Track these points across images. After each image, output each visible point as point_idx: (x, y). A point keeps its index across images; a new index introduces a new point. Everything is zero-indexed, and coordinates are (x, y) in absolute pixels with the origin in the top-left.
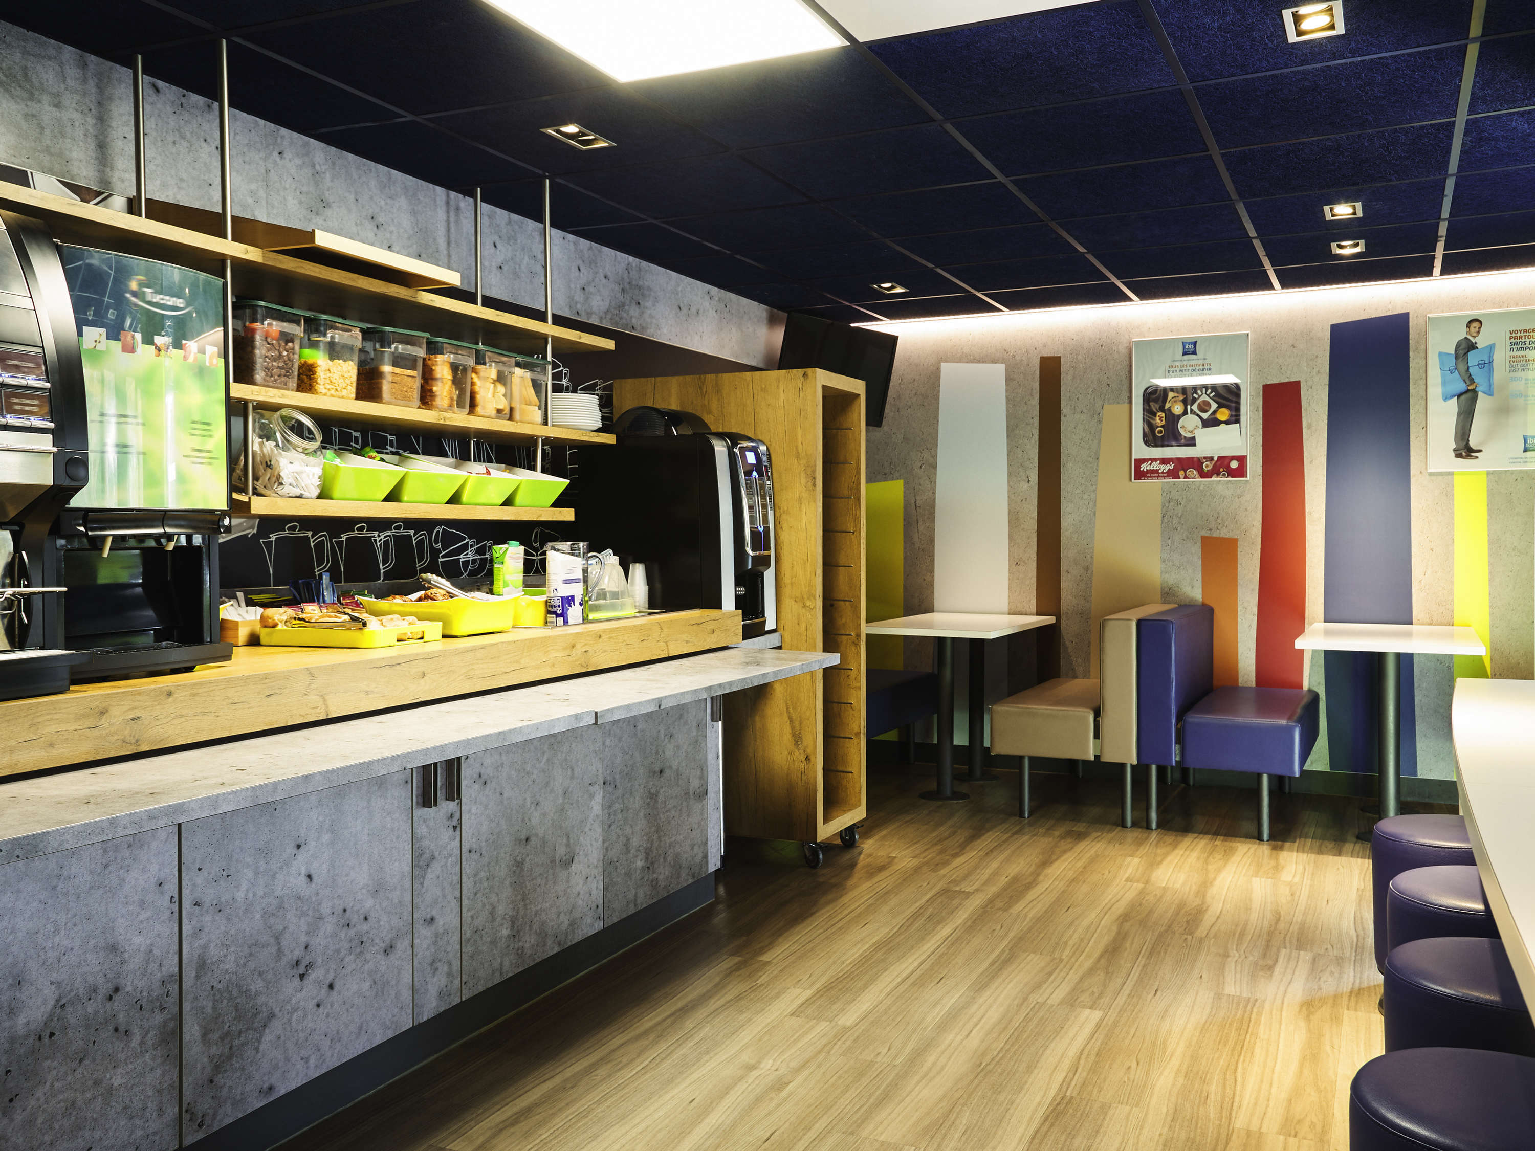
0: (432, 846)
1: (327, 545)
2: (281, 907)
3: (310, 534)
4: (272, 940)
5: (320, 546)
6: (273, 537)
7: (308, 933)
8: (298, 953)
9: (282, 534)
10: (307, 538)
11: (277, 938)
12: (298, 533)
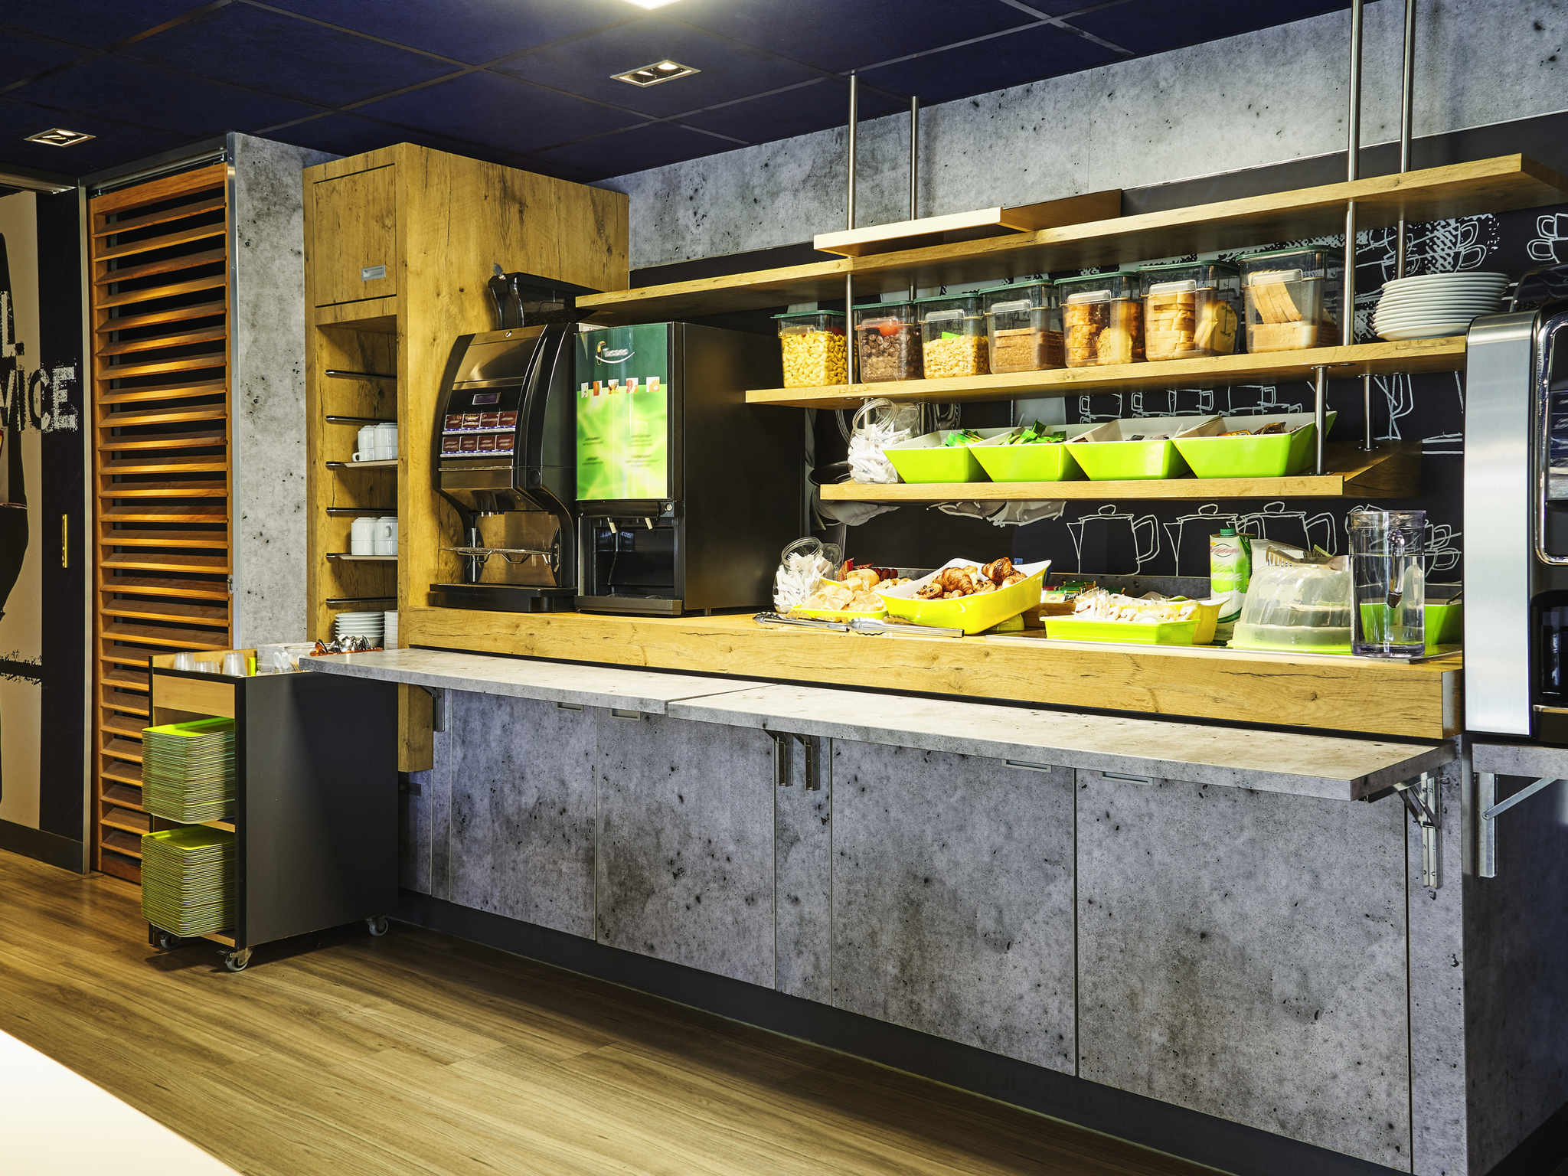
0: (797, 827)
1: (1155, 532)
2: (659, 809)
3: (1130, 517)
4: (653, 833)
5: (1144, 532)
6: (1082, 521)
7: (680, 843)
8: (672, 854)
9: (1093, 517)
10: (1127, 522)
11: (657, 834)
12: (1114, 516)
